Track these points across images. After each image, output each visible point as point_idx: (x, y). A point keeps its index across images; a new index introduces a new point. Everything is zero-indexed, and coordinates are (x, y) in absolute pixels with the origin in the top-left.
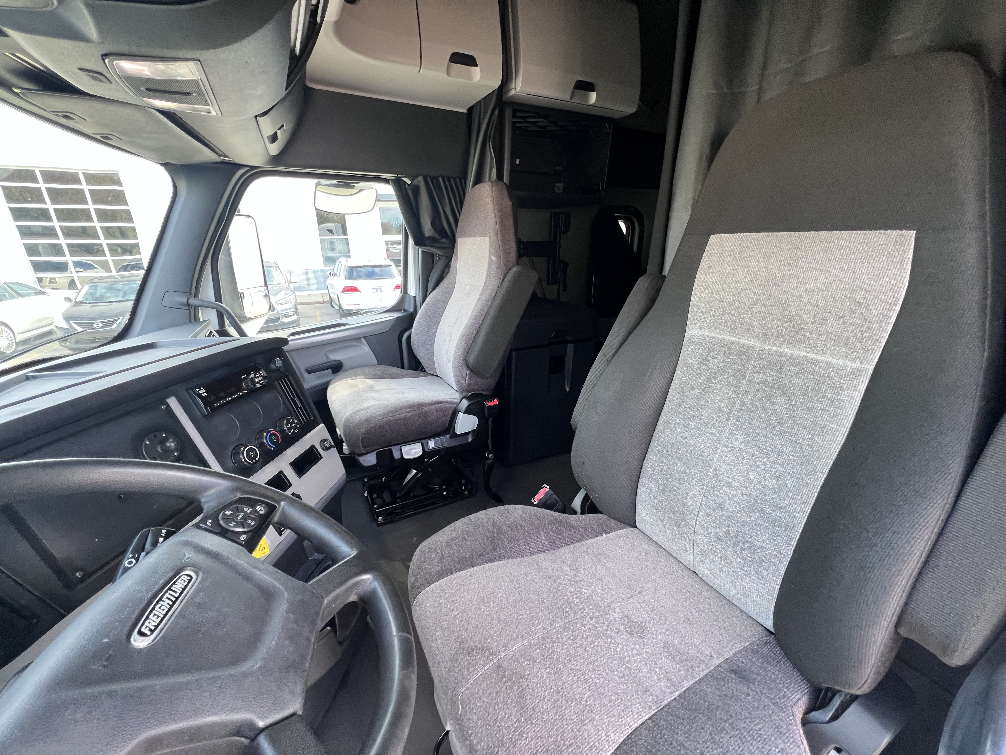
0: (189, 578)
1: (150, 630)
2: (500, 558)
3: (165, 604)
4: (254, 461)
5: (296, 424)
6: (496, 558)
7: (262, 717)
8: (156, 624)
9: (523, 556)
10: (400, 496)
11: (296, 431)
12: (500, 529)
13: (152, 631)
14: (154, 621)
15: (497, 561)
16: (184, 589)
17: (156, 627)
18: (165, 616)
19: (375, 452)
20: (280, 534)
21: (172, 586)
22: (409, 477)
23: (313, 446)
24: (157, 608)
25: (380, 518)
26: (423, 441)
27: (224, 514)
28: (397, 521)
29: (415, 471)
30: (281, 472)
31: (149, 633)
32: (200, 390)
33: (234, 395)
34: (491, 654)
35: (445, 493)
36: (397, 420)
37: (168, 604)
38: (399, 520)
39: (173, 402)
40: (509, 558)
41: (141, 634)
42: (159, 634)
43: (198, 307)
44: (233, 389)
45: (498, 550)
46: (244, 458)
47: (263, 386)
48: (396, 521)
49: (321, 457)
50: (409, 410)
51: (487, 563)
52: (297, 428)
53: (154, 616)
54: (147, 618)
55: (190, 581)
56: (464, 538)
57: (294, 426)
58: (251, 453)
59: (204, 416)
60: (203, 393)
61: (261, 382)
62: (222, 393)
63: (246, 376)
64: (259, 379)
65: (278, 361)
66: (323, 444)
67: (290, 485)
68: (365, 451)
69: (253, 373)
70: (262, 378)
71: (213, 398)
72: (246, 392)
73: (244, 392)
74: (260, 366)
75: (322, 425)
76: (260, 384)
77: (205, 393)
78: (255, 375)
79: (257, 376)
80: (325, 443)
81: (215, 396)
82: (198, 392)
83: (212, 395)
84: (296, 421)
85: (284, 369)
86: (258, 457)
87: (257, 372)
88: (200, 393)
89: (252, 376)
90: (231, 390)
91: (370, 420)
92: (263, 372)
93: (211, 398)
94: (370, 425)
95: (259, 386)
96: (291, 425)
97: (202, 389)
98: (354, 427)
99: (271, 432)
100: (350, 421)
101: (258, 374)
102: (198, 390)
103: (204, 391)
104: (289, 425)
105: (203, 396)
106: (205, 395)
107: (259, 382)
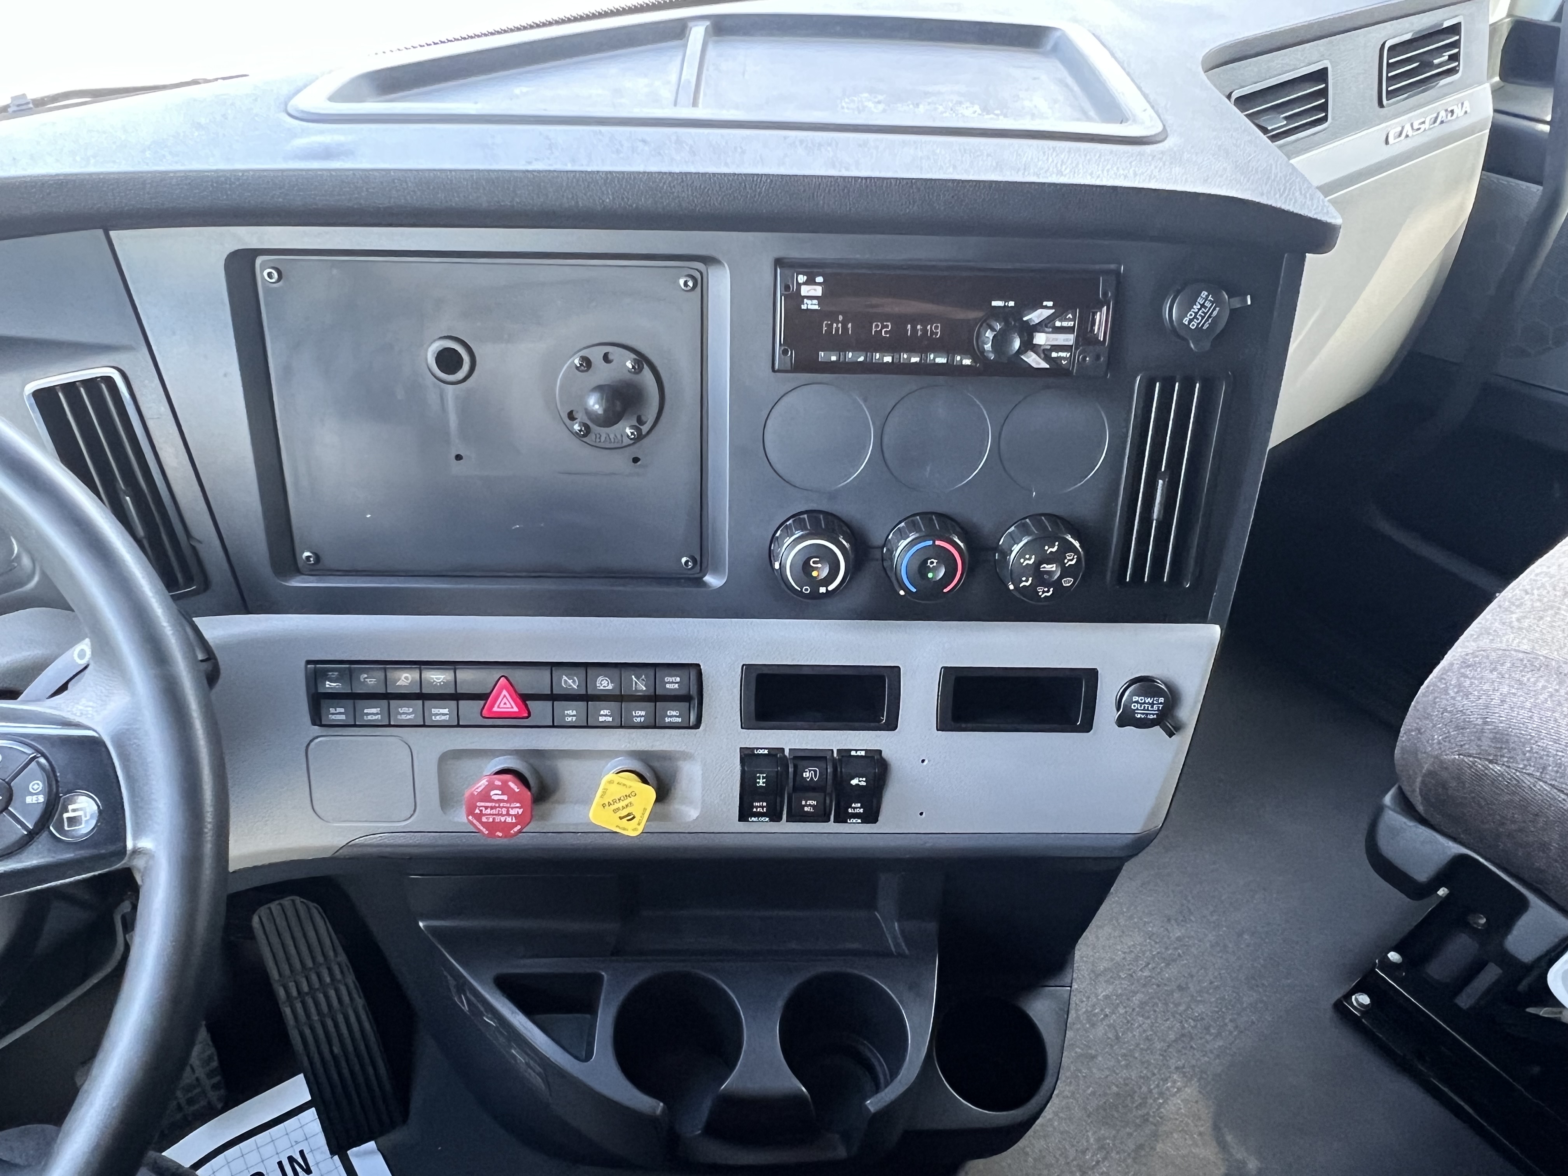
4: (807, 590)
5: (1066, 572)
11: (1046, 593)
19: (1458, 849)
20: (744, 817)
23: (1092, 675)
25: (1365, 999)
30: (894, 672)
32: (811, 281)
33: (911, 350)
47: (1056, 371)
49: (1087, 726)
52: (1056, 584)
57: (1049, 573)
58: (814, 562)
59: (774, 370)
60: (811, 298)
61: (1054, 355)
62: (877, 326)
63: (1012, 304)
64: (1057, 340)
65: (1208, 304)
66: (1135, 699)
67: (892, 725)
68: (1420, 808)
69: (1050, 304)
70: (1071, 343)
71: (837, 329)
72: (967, 362)
73: (958, 358)
74: (1105, 294)
75: (1215, 631)
76: (1047, 358)
77: (815, 302)
78: (1050, 319)
79: (1058, 324)
80: (1149, 700)
81: (850, 325)
82: (799, 289)
83: (841, 318)
84: (1073, 562)
85: (1207, 345)
86: (831, 588)
87: (1071, 307)
88: (803, 294)
89: (1036, 316)
90: (925, 330)
91: (1512, 745)
92: (1101, 319)
93: (830, 327)
94: (1491, 762)
95: (1035, 365)
96: (1038, 564)
97: (819, 284)
98: (1445, 710)
99: (937, 543)
100: (1466, 677)
101: (1069, 320)
102: (802, 278)
103: (818, 291)
104: (1029, 559)
105: (804, 307)
106: (813, 305)
107: (1045, 354)
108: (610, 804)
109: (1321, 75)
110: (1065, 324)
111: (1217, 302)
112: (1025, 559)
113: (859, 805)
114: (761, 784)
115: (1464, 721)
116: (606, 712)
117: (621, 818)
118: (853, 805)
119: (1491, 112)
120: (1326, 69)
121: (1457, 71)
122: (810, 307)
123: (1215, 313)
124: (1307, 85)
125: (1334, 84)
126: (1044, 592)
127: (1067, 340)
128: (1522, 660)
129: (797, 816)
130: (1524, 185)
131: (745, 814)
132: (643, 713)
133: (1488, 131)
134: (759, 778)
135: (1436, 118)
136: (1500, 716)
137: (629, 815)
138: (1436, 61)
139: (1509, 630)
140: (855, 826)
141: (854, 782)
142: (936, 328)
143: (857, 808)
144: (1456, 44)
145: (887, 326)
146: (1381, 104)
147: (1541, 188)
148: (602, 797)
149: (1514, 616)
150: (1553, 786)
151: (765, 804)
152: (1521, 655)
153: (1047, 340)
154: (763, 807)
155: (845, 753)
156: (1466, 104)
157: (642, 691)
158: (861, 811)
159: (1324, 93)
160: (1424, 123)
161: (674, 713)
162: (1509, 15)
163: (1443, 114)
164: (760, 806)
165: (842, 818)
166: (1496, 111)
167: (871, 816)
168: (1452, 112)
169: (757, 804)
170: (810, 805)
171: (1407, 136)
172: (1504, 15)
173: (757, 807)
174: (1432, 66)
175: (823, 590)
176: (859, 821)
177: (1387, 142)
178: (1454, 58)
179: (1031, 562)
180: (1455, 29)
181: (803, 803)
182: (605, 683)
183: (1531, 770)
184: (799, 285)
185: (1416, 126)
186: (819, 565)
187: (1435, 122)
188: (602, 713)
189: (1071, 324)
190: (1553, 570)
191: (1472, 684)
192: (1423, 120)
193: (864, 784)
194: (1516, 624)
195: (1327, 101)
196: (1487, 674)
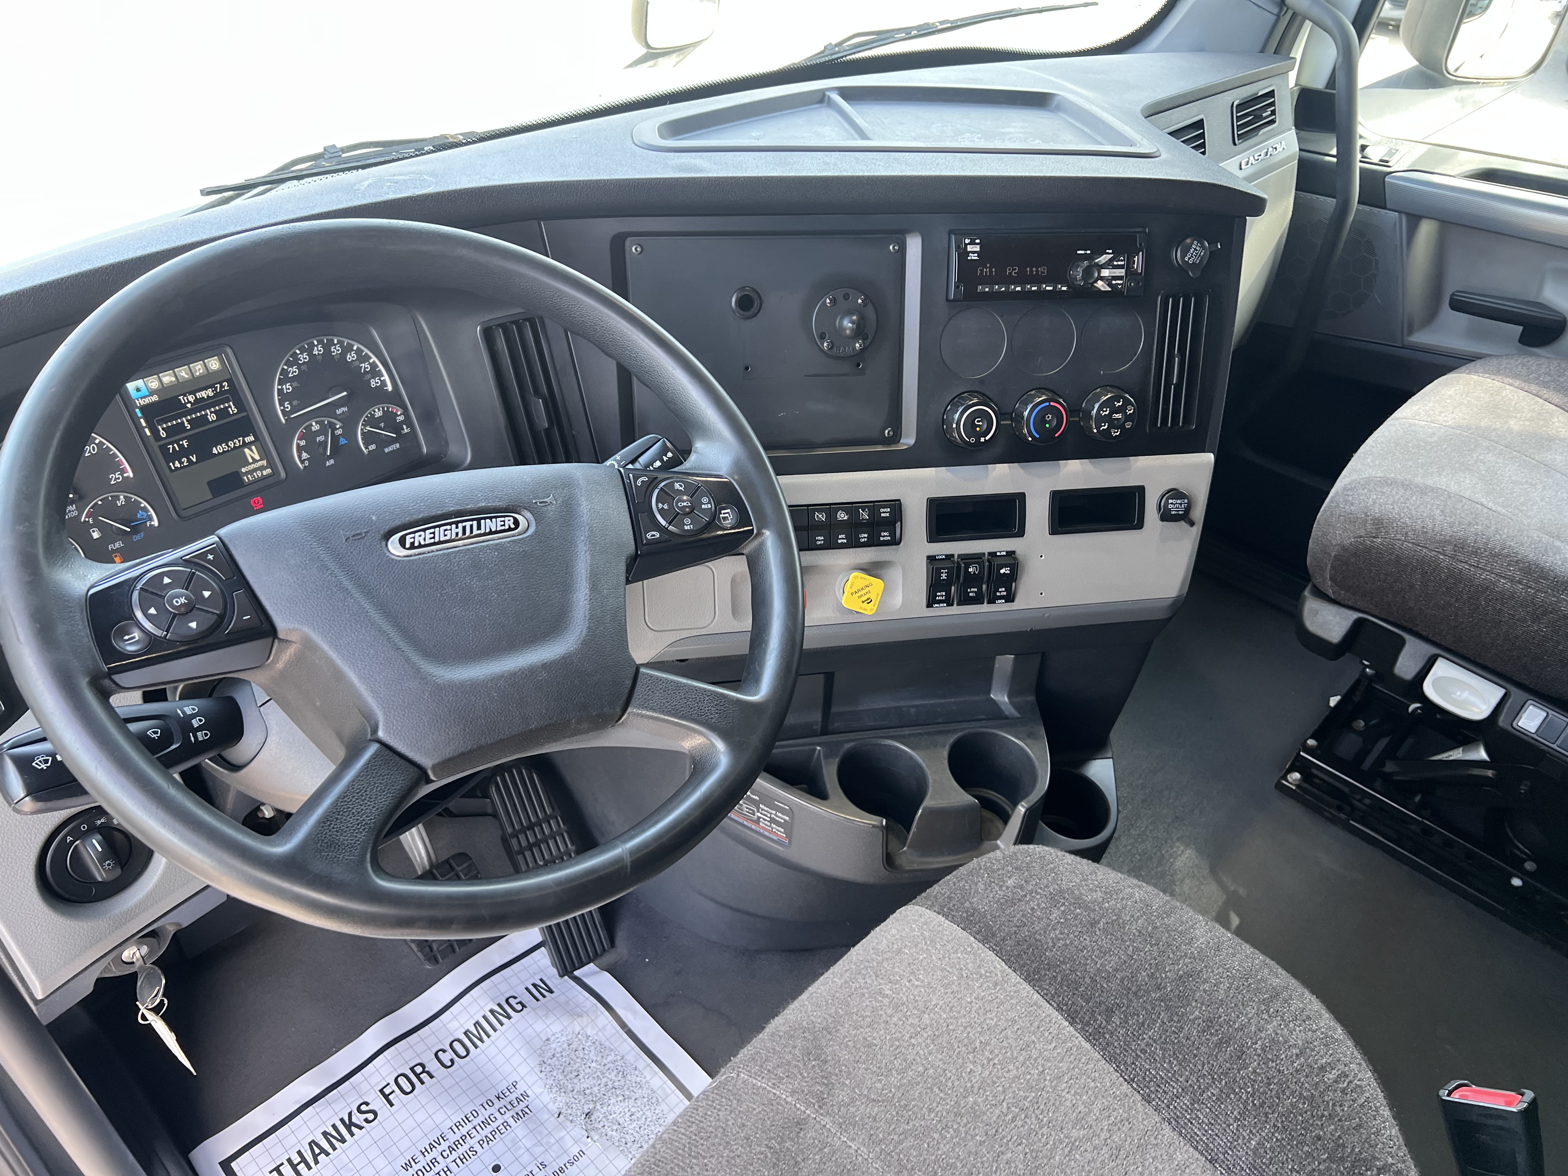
0: (513, 526)
1: (412, 544)
2: (1094, 1037)
3: (454, 530)
4: (973, 440)
5: (1128, 418)
6: (1088, 1024)
7: (387, 730)
8: (423, 543)
9: (1147, 1100)
10: (1390, 774)
11: (1116, 433)
12: (1185, 999)
13: (412, 546)
14: (425, 539)
15: (1083, 1031)
16: (491, 533)
17: (420, 546)
18: (440, 543)
19: (1356, 615)
20: (929, 605)
21: (485, 518)
22: (1457, 754)
23: (1141, 490)
24: (442, 528)
25: (1296, 776)
26: (1514, 691)
27: (673, 483)
28: (1328, 819)
29: (1482, 754)
30: (1022, 496)
31: (408, 546)
32: (972, 243)
33: (1032, 283)
34: (821, 1100)
35: (1516, 882)
36: (1457, 577)
37: (457, 534)
38: (1333, 820)
39: (914, 247)
40: (1111, 1059)
41: (402, 542)
42: (415, 555)
43: (1305, 18)
44: (1043, 270)
45: (1116, 1019)
46: (958, 424)
47: (1115, 293)
48: (1324, 816)
49: (1140, 525)
50: (1518, 576)
51: (1059, 1009)
52: (1122, 427)
53: (431, 533)
54: (424, 530)
55: (510, 529)
56: (1093, 924)
57: (1117, 419)
58: (978, 421)
59: (948, 300)
60: (974, 252)
61: (1114, 282)
62: (1010, 269)
63: (1089, 252)
64: (1115, 273)
65: (1198, 248)
66: (1170, 501)
67: (1021, 533)
68: (1330, 592)
69: (1110, 251)
70: (1123, 274)
71: (986, 272)
72: (1064, 289)
73: (1060, 286)
74: (1140, 244)
75: (1210, 457)
76: (1110, 285)
77: (976, 255)
78: (1111, 260)
79: (1115, 263)
80: (1179, 501)
81: (994, 270)
82: (966, 247)
83: (988, 265)
84: (1131, 412)
85: (1199, 273)
86: (987, 438)
87: (1123, 254)
88: (968, 250)
89: (1103, 259)
90: (1037, 271)
91: (1385, 525)
92: (1138, 262)
93: (982, 271)
94: (1374, 537)
95: (1103, 289)
96: (1111, 414)
97: (977, 244)
98: (1340, 515)
99: (1051, 404)
100: (1348, 495)
101: (1122, 261)
102: (967, 241)
103: (977, 248)
104: (1106, 411)
105: (969, 258)
106: (974, 257)
107: (1108, 281)
108: (856, 593)
109: (1199, 124)
110: (1119, 263)
111: (1203, 247)
112: (1104, 411)
113: (1004, 589)
114: (944, 577)
115: (1354, 518)
116: (843, 536)
117: (863, 602)
118: (1000, 590)
119: (1298, 150)
120: (1202, 120)
121: (1275, 122)
122: (973, 258)
123: (1202, 254)
124: (1192, 130)
125: (1208, 129)
126: (1115, 432)
127: (1120, 273)
128: (1380, 481)
129: (965, 600)
130: (1322, 198)
131: (931, 602)
132: (866, 535)
133: (1297, 161)
134: (943, 573)
135: (1267, 152)
136: (1376, 511)
137: (868, 599)
138: (1264, 115)
139: (1368, 468)
140: (1000, 606)
141: (1002, 571)
142: (1044, 269)
143: (1002, 592)
144: (1273, 104)
145: (1015, 269)
146: (1235, 144)
147: (1334, 200)
148: (851, 588)
149: (1369, 460)
150: (1412, 543)
151: (944, 593)
152: (1379, 479)
153: (1110, 273)
154: (942, 596)
155: (993, 554)
156: (1283, 143)
157: (866, 519)
158: (1005, 593)
159: (1202, 136)
160: (1260, 155)
161: (885, 534)
162: (1296, 85)
163: (1271, 149)
164: (941, 595)
165: (991, 601)
166: (1300, 150)
167: (1010, 598)
168: (1276, 148)
169: (939, 594)
170: (973, 592)
171: (1252, 164)
172: (1294, 85)
173: (939, 596)
174: (1261, 118)
175: (982, 440)
176: (1003, 601)
177: (1241, 169)
178: (1273, 113)
179: (1107, 413)
180: (1271, 94)
181: (969, 590)
182: (842, 515)
183: (1399, 536)
184: (966, 245)
185: (1256, 158)
186: (981, 423)
187: (1266, 155)
188: (840, 537)
189: (1123, 263)
190: (1387, 434)
191: (1353, 498)
192: (1259, 154)
193: (1009, 572)
194: (1372, 464)
195: (1204, 141)
196: (1360, 491)
